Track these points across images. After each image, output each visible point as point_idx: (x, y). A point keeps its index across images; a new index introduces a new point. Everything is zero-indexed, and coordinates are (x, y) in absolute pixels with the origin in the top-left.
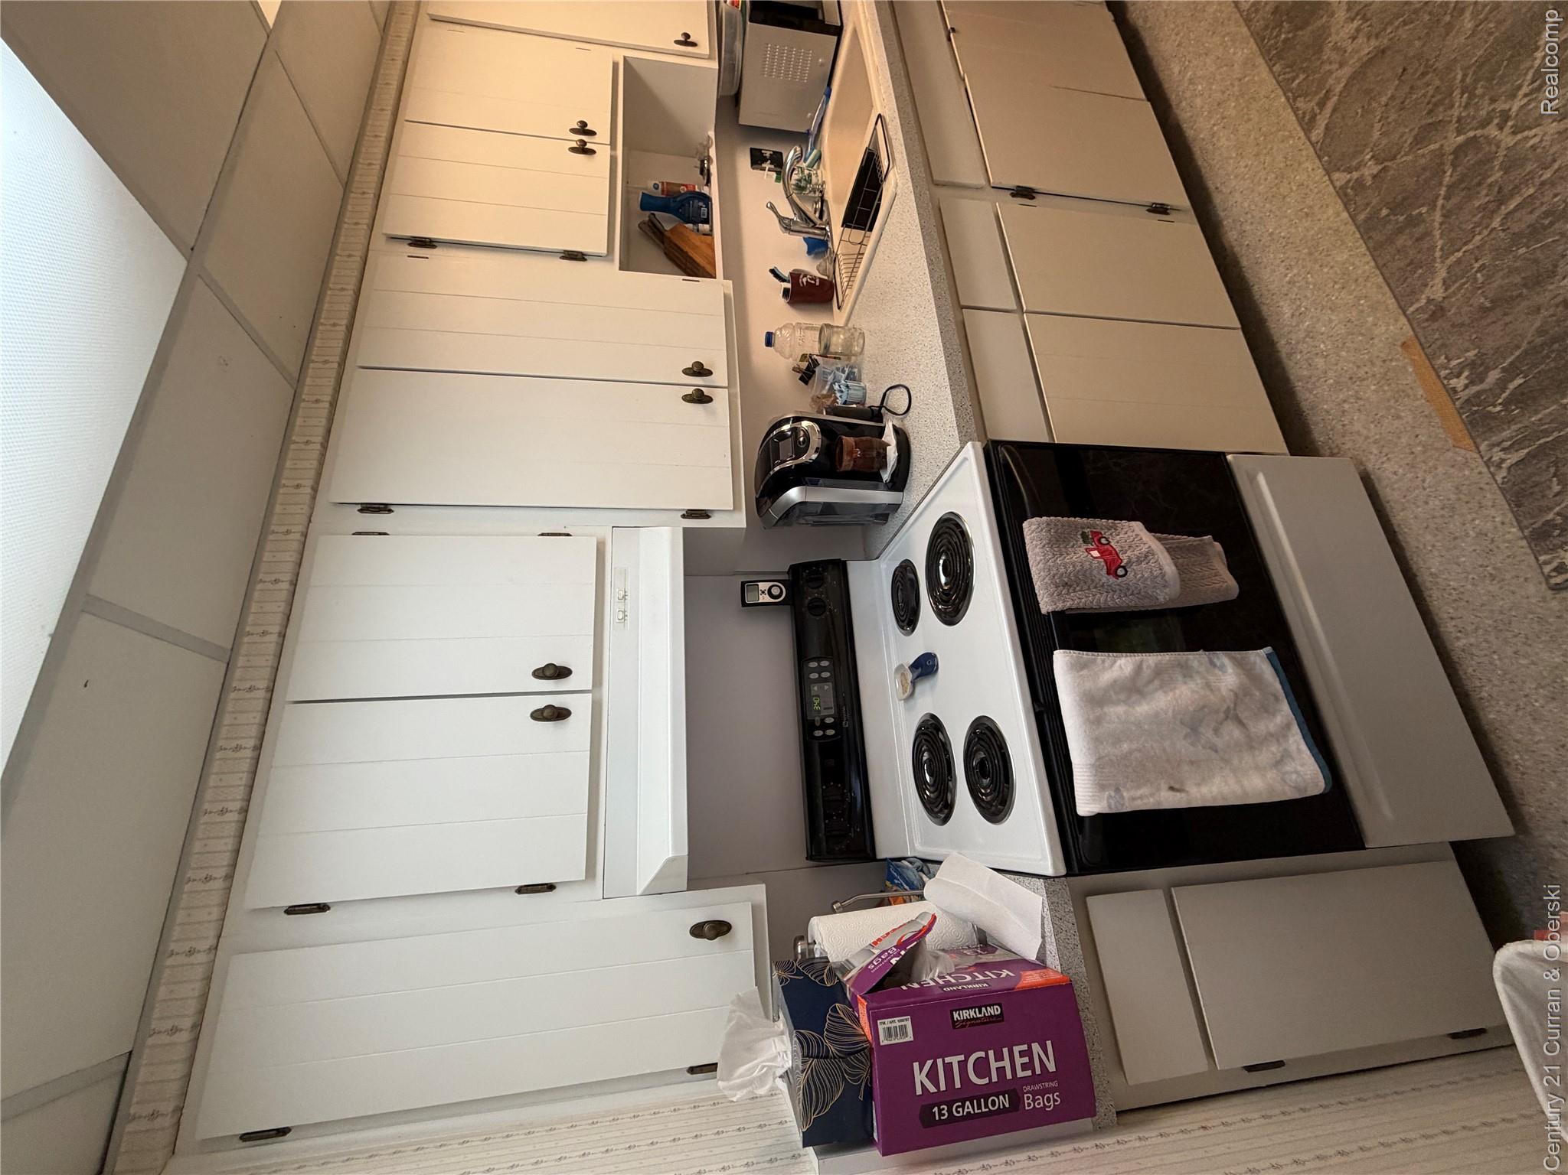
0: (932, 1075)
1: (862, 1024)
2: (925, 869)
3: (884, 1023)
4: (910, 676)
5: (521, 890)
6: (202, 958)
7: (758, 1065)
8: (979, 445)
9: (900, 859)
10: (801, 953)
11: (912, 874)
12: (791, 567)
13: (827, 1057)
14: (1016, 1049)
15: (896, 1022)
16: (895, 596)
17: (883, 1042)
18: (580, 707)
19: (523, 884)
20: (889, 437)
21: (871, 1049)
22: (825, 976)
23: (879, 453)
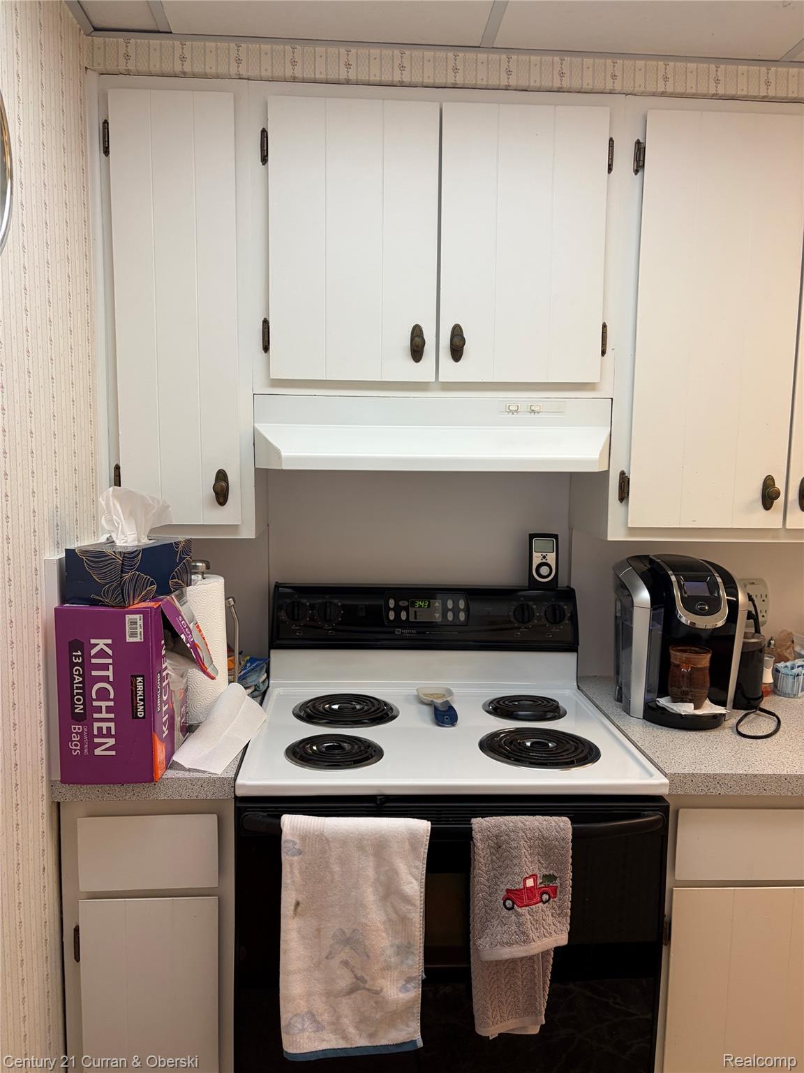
0: (102, 654)
1: (140, 604)
2: (256, 693)
3: (140, 620)
4: (439, 701)
5: (266, 323)
6: (233, 71)
7: (120, 519)
8: (664, 791)
9: (268, 672)
10: (196, 566)
11: (252, 679)
12: (573, 590)
13: (122, 571)
14: (112, 725)
15: (140, 630)
16: (525, 698)
17: (128, 617)
18: (423, 371)
19: (270, 325)
20: (709, 709)
21: (124, 607)
22: (177, 580)
23: (686, 693)
